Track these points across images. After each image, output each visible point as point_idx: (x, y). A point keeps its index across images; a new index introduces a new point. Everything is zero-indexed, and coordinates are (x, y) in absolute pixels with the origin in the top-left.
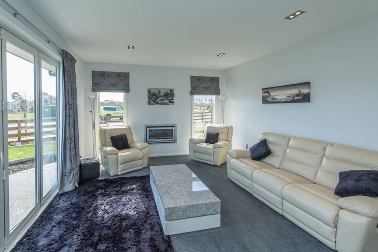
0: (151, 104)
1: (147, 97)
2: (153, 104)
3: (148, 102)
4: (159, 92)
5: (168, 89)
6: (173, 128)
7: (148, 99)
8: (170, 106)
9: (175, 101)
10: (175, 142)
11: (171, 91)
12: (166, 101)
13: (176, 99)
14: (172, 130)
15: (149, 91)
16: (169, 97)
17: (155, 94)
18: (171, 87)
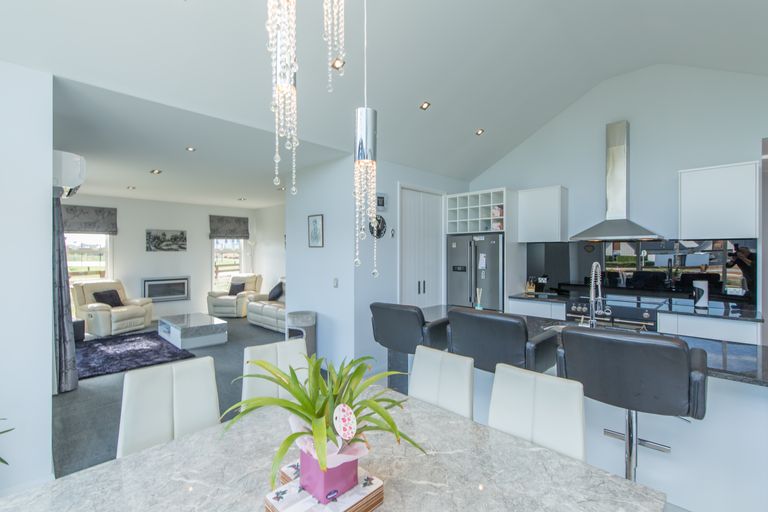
0: (151, 250)
1: (145, 242)
2: (154, 251)
3: (147, 247)
4: (164, 235)
5: (177, 231)
6: (185, 281)
7: (147, 243)
8: (181, 253)
9: (187, 247)
10: (187, 298)
11: (182, 233)
12: (174, 247)
13: (189, 244)
14: (184, 284)
15: (149, 234)
16: (179, 241)
17: (158, 238)
18: (183, 230)
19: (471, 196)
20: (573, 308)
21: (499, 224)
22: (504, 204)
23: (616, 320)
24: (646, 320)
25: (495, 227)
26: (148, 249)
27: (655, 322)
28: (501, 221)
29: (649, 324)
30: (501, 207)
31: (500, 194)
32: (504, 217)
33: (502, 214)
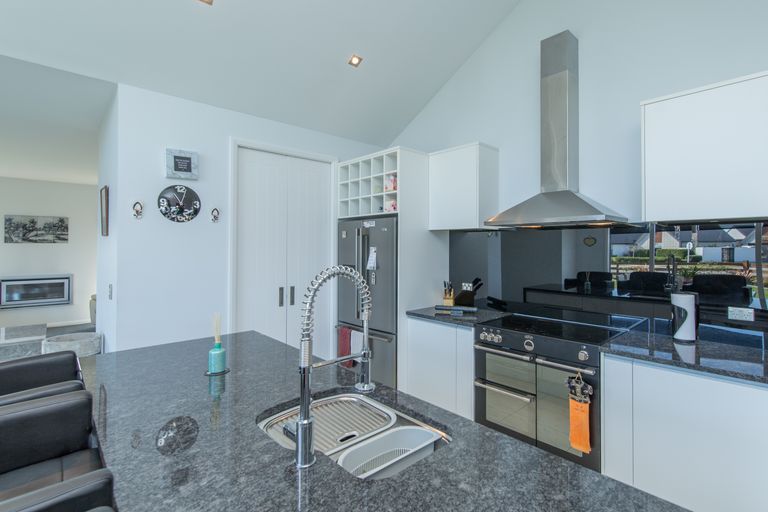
0: (12, 241)
1: (3, 230)
2: (17, 242)
3: (6, 238)
4: (33, 222)
5: (54, 217)
6: (66, 281)
7: (6, 232)
8: (60, 245)
9: (69, 237)
10: (69, 302)
11: (62, 220)
12: (50, 237)
13: (72, 233)
14: (63, 283)
15: (8, 221)
16: (59, 230)
17: (24, 227)
18: (62, 215)
19: (364, 162)
20: (482, 336)
21: (392, 202)
22: (398, 171)
23: (537, 360)
24: (584, 365)
25: (388, 208)
26: (8, 240)
27: (598, 368)
28: (394, 197)
29: (586, 371)
30: (395, 175)
31: (393, 156)
32: (398, 191)
33: (395, 188)
